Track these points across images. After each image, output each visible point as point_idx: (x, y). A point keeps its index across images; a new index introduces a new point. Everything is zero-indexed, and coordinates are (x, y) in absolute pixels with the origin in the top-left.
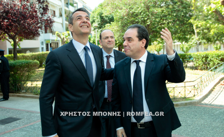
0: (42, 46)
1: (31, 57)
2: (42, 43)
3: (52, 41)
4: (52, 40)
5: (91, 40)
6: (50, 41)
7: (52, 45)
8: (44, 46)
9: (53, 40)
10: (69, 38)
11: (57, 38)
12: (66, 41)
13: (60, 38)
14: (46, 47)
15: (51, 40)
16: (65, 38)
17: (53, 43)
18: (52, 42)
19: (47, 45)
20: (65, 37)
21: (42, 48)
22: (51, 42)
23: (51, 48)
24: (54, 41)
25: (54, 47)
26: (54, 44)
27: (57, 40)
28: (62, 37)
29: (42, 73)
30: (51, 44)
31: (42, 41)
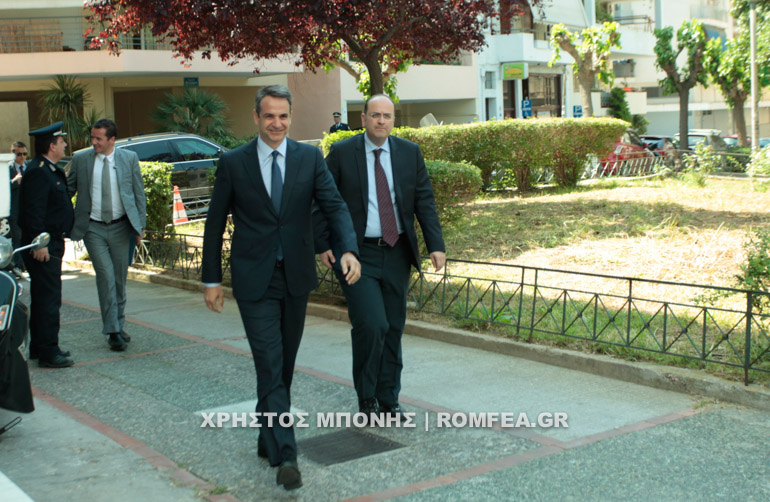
0: (489, 93)
1: (442, 142)
2: (489, 77)
3: (534, 71)
4: (533, 65)
5: (723, 62)
6: (522, 68)
7: (531, 90)
8: (498, 93)
9: (539, 64)
10: (614, 54)
11: (558, 57)
12: (598, 68)
13: (574, 53)
14: (505, 94)
15: (526, 65)
16: (594, 56)
17: (537, 76)
18: (530, 74)
19: (510, 85)
20: (594, 47)
21: (487, 100)
22: (526, 76)
23: (527, 102)
24: (543, 71)
25: (540, 96)
26: (542, 82)
27: (555, 66)
28: (582, 48)
29: (489, 218)
30: (525, 83)
31: (490, 70)
